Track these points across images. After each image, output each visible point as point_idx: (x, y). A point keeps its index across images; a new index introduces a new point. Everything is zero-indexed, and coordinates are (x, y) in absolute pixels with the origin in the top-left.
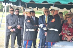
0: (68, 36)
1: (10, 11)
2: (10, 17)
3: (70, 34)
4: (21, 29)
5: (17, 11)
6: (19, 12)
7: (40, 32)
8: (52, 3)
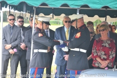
0: (102, 60)
1: (8, 20)
2: (8, 29)
3: (105, 57)
4: (27, 49)
5: (19, 20)
6: (23, 22)
7: (57, 54)
8: (76, 7)
